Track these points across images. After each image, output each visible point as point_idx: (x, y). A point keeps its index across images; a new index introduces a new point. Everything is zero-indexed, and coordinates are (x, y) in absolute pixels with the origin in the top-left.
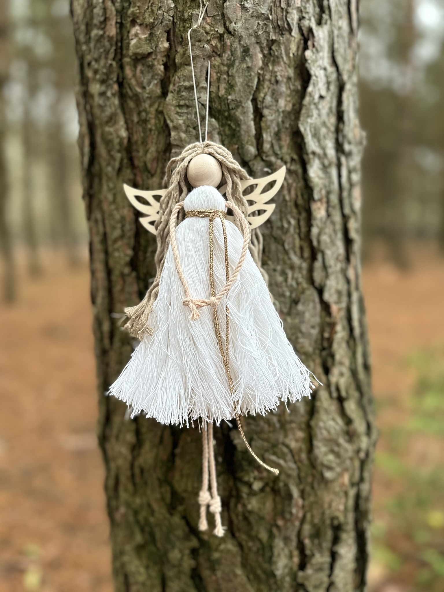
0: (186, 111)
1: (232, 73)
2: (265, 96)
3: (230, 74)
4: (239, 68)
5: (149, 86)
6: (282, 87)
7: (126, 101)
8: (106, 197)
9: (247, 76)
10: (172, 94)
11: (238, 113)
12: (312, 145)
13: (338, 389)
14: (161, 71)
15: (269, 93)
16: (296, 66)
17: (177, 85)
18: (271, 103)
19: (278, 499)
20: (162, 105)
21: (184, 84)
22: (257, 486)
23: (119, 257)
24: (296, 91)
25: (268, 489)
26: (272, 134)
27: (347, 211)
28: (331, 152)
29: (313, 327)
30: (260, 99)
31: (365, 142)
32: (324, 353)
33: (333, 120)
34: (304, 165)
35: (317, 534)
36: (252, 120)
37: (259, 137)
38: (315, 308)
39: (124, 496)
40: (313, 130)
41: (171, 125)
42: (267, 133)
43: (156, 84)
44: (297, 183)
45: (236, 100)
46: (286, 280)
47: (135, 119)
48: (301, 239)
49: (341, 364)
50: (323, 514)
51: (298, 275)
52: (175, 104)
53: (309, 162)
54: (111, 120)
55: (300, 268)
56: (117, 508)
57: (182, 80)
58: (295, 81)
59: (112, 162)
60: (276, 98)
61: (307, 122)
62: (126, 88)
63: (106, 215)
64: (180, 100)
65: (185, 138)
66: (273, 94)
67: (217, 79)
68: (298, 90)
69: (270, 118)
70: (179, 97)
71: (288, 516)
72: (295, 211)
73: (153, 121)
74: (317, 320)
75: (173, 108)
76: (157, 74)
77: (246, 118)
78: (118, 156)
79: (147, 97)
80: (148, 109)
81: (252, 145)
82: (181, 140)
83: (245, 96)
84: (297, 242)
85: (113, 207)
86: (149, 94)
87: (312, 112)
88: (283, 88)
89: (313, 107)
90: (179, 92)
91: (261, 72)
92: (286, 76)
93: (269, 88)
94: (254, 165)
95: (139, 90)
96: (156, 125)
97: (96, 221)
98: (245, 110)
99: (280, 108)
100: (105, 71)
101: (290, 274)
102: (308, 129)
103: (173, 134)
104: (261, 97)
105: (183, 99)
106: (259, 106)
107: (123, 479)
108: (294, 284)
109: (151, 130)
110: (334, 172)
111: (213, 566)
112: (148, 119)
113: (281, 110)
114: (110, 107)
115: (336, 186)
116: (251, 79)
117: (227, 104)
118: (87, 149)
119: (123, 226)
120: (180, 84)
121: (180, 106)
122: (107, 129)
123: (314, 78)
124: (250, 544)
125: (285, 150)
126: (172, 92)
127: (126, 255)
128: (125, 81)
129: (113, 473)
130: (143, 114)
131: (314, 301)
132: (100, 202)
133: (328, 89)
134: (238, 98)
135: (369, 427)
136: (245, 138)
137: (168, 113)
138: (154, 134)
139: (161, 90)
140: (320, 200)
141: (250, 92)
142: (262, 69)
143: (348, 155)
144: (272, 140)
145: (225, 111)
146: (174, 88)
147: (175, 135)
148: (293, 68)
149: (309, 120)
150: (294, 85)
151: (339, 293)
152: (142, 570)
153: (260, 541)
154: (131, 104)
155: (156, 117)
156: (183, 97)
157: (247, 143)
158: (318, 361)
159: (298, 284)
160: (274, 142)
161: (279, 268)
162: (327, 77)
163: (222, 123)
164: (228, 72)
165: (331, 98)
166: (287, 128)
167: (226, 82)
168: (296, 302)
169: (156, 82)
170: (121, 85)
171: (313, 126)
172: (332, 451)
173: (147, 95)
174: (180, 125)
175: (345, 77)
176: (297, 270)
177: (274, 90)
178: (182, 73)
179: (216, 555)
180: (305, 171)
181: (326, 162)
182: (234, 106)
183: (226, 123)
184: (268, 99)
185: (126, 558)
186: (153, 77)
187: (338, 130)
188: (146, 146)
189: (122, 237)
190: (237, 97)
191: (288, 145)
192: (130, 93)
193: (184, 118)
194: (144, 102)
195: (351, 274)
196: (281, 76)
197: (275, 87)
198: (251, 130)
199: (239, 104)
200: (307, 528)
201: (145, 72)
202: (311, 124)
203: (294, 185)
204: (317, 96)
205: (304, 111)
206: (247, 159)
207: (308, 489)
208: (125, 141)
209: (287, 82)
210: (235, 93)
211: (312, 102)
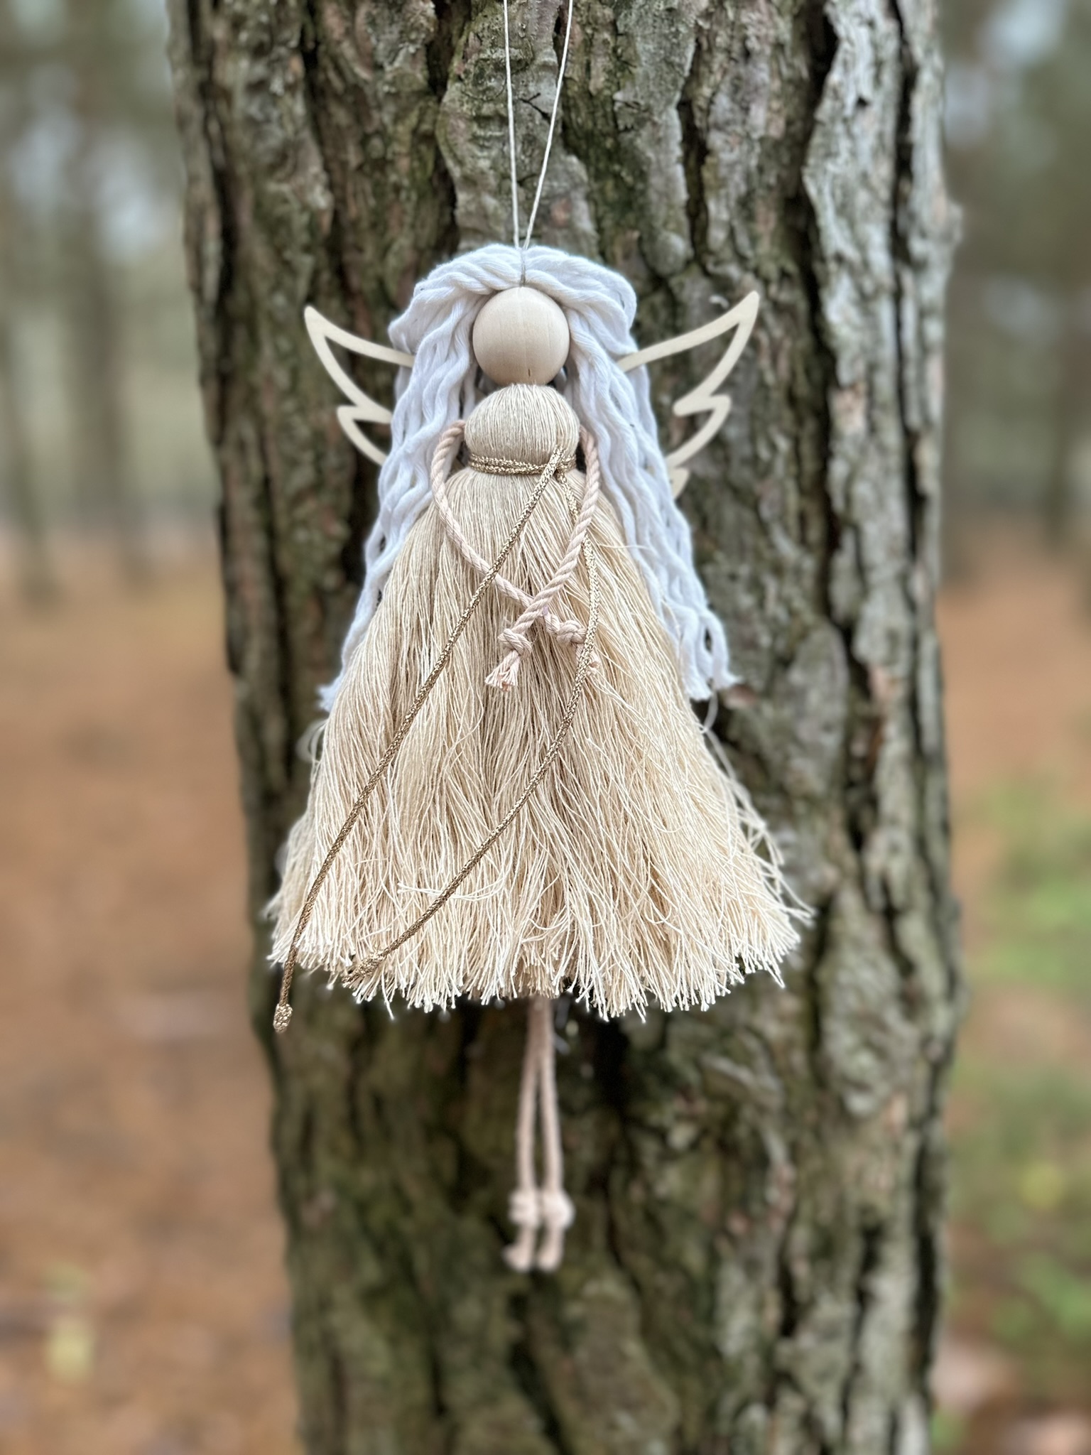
0: (498, 134)
1: (626, 26)
2: (714, 94)
3: (621, 29)
4: (646, 13)
5: (391, 63)
6: (761, 70)
7: (325, 108)
8: (270, 379)
9: (666, 37)
10: (458, 85)
11: (641, 141)
12: (834, 236)
13: (886, 888)
14: (428, 19)
15: (726, 87)
16: (796, 11)
17: (475, 57)
18: (729, 116)
19: (734, 1168)
20: (429, 117)
21: (494, 56)
22: (681, 1136)
23: (310, 543)
24: (796, 83)
25: (708, 1144)
26: (733, 203)
27: (914, 419)
28: (880, 258)
29: (827, 728)
30: (702, 103)
31: (958, 235)
32: (855, 796)
33: (883, 171)
34: (813, 288)
35: (825, 1250)
36: (678, 162)
37: (696, 211)
38: (832, 677)
39: (327, 1165)
40: (838, 192)
41: (456, 172)
42: (718, 198)
43: (414, 55)
44: (795, 339)
45: (637, 103)
46: (761, 604)
47: (353, 157)
48: (802, 491)
49: (894, 822)
50: (841, 1201)
51: (791, 590)
52: (469, 113)
53: (827, 283)
54: (285, 159)
55: (798, 572)
56: (311, 1195)
57: (487, 42)
58: (794, 54)
59: (287, 281)
60: (743, 99)
61: (825, 172)
62: (325, 70)
63: (270, 430)
64: (483, 101)
65: (496, 209)
66: (736, 89)
67: (584, 41)
68: (801, 79)
69: (726, 157)
70: (479, 92)
71: (756, 1208)
72: (788, 415)
73: (404, 163)
74: (836, 710)
75: (462, 125)
76: (418, 29)
77: (662, 157)
78: (306, 263)
79: (388, 94)
80: (390, 129)
81: (678, 231)
82: (484, 214)
83: (661, 92)
84: (793, 500)
85: (289, 405)
86: (392, 83)
87: (837, 144)
88: (762, 73)
89: (839, 128)
90: (480, 76)
91: (705, 25)
92: (771, 40)
93: (725, 72)
94: (682, 285)
95: (363, 74)
96: (412, 172)
97: (242, 446)
98: (661, 134)
99: (754, 129)
100: (264, 18)
101: (772, 586)
102: (826, 189)
103: (462, 197)
104: (705, 98)
105: (490, 100)
106: (698, 123)
107: (328, 1123)
108: (782, 614)
109: (397, 189)
110: (885, 311)
111: (567, 1336)
112: (389, 156)
113: (755, 136)
114: (282, 126)
115: (887, 353)
116: (678, 45)
117: (610, 116)
118: (213, 247)
119: (319, 458)
120: (483, 56)
121: (481, 120)
122: (272, 187)
123: (844, 46)
124: (661, 1279)
125: (765, 247)
126: (459, 79)
127: (329, 538)
128: (322, 48)
129: (297, 1107)
130: (376, 143)
131: (830, 660)
132: (252, 392)
133: (877, 80)
134: (642, 98)
135: (953, 980)
136: (659, 212)
137: (450, 137)
138: (408, 199)
139: (426, 73)
140: (853, 387)
141: (674, 82)
142: (707, 15)
143: (918, 266)
144: (731, 218)
145: (605, 135)
146: (466, 66)
147: (468, 202)
148: (788, 18)
149: (831, 167)
150: (790, 66)
151: (892, 637)
152: (380, 1347)
153: (685, 1272)
154: (341, 116)
155: (414, 152)
156: (490, 94)
157: (665, 224)
158: (837, 815)
159: (792, 613)
160: (736, 223)
161: (744, 570)
162: (875, 46)
163: (597, 170)
164: (614, 23)
165: (884, 107)
166: (769, 188)
167: (610, 51)
168: (784, 662)
169: (412, 49)
170: (310, 60)
171: (839, 182)
172: (868, 1045)
173: (386, 88)
174: (483, 173)
175: (918, 51)
176: (789, 578)
177: (738, 78)
178: (486, 25)
179: (574, 1310)
180: (815, 305)
181: (868, 285)
182: (630, 121)
183: (607, 168)
184: (723, 102)
185: (337, 1319)
186: (404, 36)
187: (898, 200)
188: (382, 235)
189: (316, 487)
190: (640, 94)
191: (773, 235)
192: (337, 84)
193: (494, 153)
194: (380, 107)
195: (919, 586)
196: (758, 38)
197: (742, 70)
198: (674, 191)
199: (643, 116)
200: (802, 1238)
201: (379, 21)
202: (835, 177)
203: (787, 344)
204: (851, 100)
205: (817, 140)
206: (663, 269)
207: (807, 1140)
208: (326, 221)
209: (774, 57)
210: (634, 85)
211: (837, 116)
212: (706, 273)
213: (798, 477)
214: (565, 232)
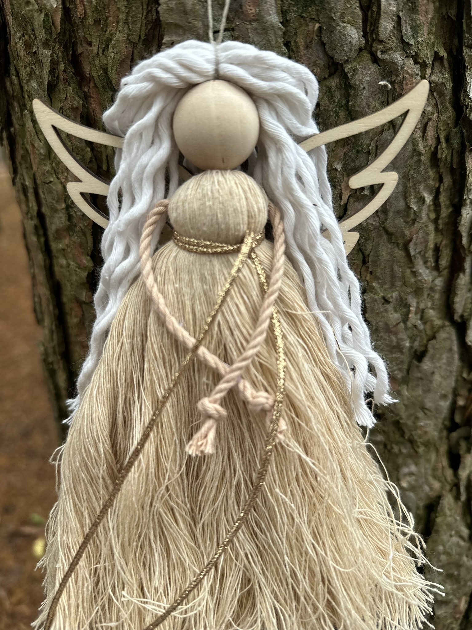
212: (375, 60)
213: (436, 221)
214: (255, 25)
